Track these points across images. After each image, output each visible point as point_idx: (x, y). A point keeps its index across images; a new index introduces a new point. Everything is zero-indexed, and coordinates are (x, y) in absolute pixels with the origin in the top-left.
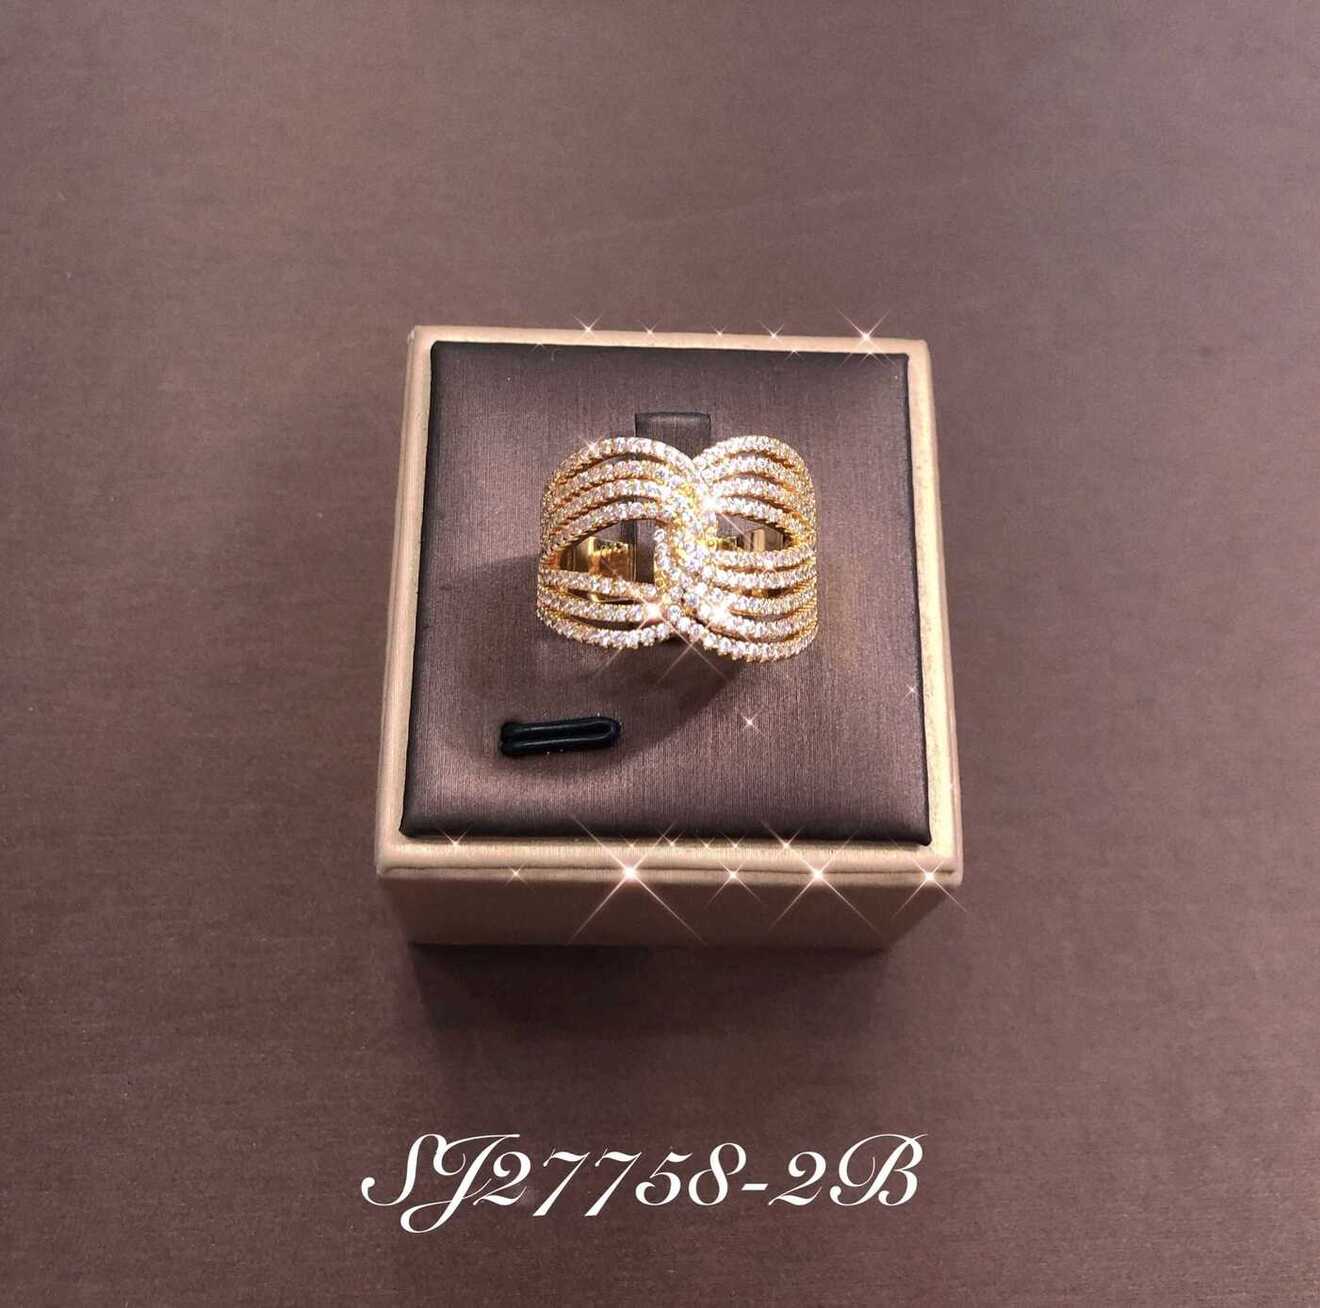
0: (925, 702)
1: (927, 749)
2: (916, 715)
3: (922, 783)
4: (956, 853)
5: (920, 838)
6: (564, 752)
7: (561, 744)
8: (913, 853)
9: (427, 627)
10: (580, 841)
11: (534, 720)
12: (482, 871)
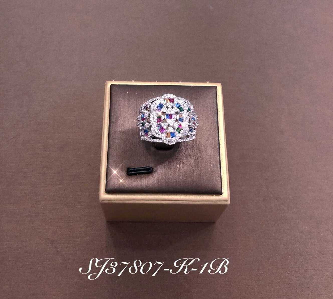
0: (221, 163)
1: (221, 173)
2: (219, 166)
3: (220, 181)
4: (228, 197)
5: (220, 193)
6: (141, 174)
7: (140, 173)
8: (218, 197)
9: (110, 147)
10: (145, 194)
11: (134, 167)
12: (123, 201)
